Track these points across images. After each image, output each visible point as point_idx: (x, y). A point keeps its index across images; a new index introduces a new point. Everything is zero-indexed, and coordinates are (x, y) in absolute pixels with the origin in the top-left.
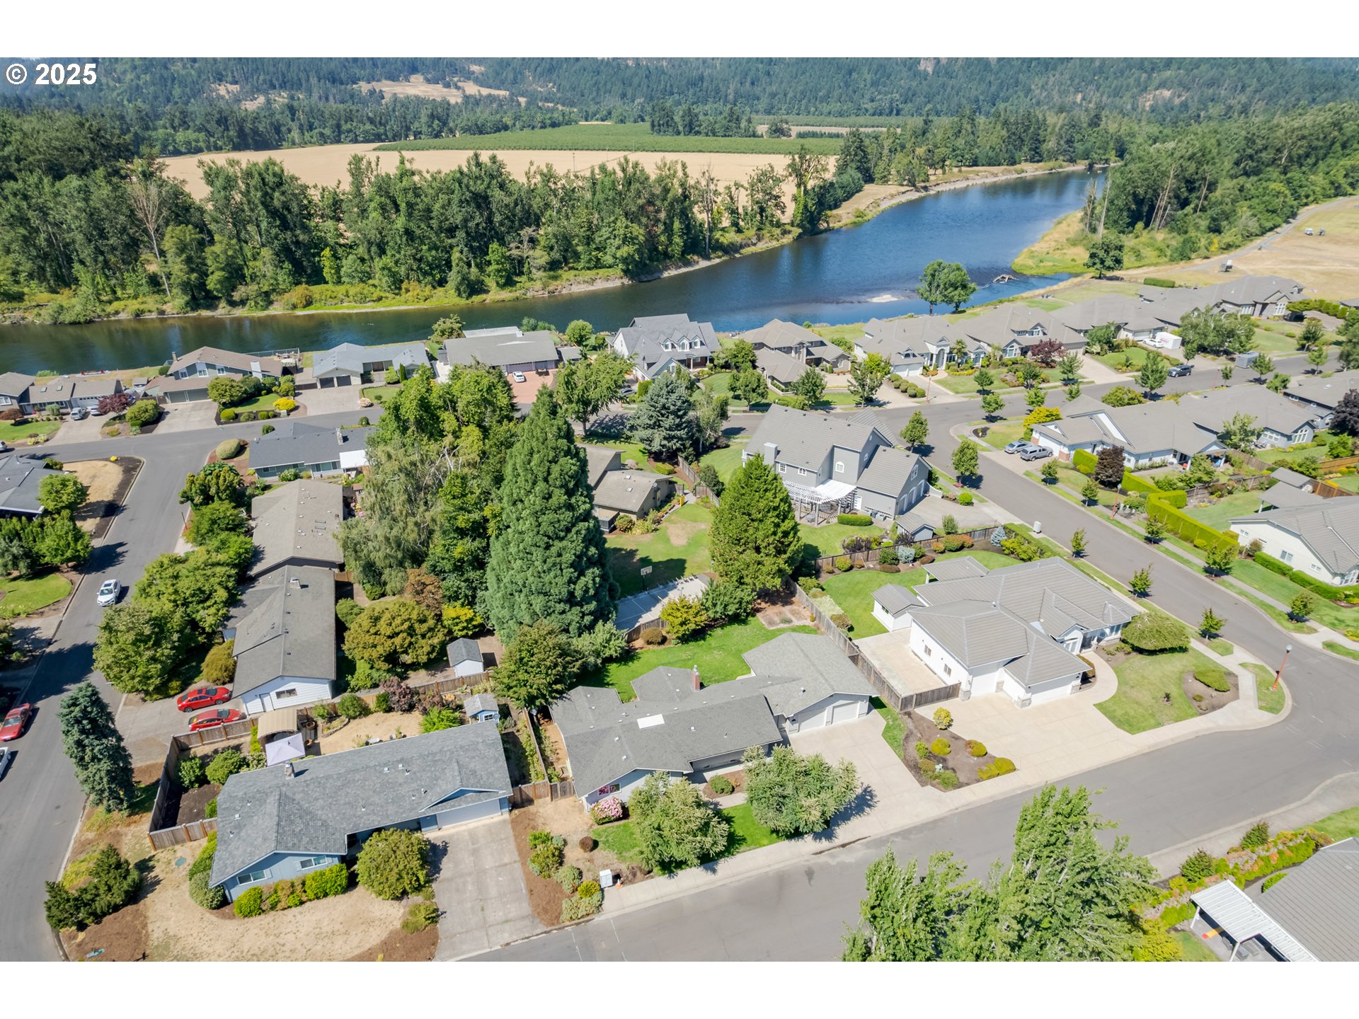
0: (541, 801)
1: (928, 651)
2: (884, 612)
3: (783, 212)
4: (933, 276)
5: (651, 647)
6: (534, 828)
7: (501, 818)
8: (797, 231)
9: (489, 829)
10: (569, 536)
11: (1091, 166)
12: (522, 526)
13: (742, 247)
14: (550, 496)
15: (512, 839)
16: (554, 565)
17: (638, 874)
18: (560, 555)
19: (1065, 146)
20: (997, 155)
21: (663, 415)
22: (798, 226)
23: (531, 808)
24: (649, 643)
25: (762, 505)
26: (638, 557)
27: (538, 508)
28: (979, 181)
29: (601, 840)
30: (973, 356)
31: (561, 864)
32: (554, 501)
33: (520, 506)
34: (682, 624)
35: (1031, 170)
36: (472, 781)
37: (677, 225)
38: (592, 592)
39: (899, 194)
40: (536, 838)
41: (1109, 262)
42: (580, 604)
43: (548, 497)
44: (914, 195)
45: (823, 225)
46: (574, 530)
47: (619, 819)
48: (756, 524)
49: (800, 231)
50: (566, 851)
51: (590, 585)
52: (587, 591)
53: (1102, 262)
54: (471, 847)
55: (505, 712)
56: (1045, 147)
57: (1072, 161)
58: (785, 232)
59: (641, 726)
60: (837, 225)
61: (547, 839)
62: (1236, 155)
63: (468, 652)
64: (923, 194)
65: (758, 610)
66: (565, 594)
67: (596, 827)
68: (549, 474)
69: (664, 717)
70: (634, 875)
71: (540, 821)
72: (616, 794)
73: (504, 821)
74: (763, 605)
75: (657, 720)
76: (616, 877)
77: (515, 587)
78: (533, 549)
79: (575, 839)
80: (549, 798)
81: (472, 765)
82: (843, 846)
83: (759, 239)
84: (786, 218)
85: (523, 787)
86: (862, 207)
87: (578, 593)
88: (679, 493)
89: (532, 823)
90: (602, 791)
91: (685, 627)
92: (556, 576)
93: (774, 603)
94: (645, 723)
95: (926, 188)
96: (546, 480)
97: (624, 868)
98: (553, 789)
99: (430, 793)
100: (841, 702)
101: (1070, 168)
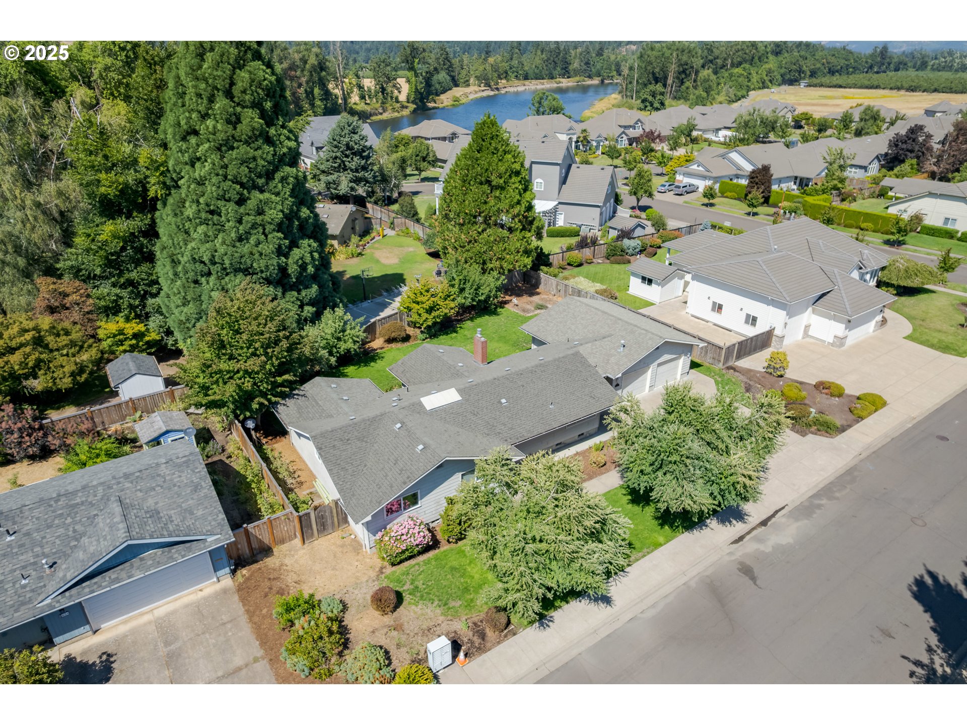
0: (284, 547)
1: (718, 308)
2: (645, 286)
3: (400, 92)
4: (540, 103)
5: (393, 345)
6: (281, 592)
7: (218, 587)
8: (412, 107)
9: (198, 610)
10: (272, 185)
11: (602, 81)
12: (201, 171)
13: (371, 115)
14: (238, 121)
15: (243, 619)
16: (254, 226)
17: (489, 633)
18: (260, 212)
19: (585, 67)
20: (541, 72)
21: (347, 156)
22: (413, 102)
23: (270, 562)
24: (390, 341)
25: (502, 169)
26: (348, 276)
27: (221, 136)
28: (533, 87)
29: (405, 589)
30: (594, 144)
31: (346, 645)
32: (244, 128)
33: (193, 140)
34: (430, 310)
35: (565, 83)
36: (151, 527)
37: (317, 91)
38: (311, 269)
39: (480, 91)
40: (289, 609)
41: (656, 105)
42: (296, 287)
43: (234, 121)
44: (492, 93)
45: (431, 105)
46: (278, 175)
47: (427, 549)
48: (497, 193)
49: (415, 106)
50: (349, 620)
51: (308, 259)
52: (303, 267)
53: (652, 105)
54: (163, 651)
55: (204, 437)
56: (571, 68)
57: (590, 77)
58: (403, 107)
59: (428, 407)
60: (441, 106)
61: (311, 605)
62: (702, 61)
63: (139, 367)
64: (497, 92)
65: (506, 302)
66: (273, 271)
67: (389, 570)
68: (232, 84)
69: (460, 391)
70: (483, 636)
71: (290, 579)
72: (413, 511)
73: (225, 591)
74: (507, 298)
75: (449, 396)
76: (456, 646)
77: (199, 267)
78: (221, 203)
79: (361, 595)
80: (297, 541)
81: (150, 502)
82: (764, 523)
83: (385, 110)
84: (403, 97)
85: (250, 527)
86: (458, 95)
87: (293, 269)
88: (376, 227)
89: (277, 584)
90: (390, 511)
91: (434, 314)
92: (258, 243)
93: (519, 295)
94: (433, 401)
95: (497, 89)
96: (229, 94)
97: (461, 627)
98: (304, 521)
99: (62, 566)
100: (666, 357)
101: (589, 82)
